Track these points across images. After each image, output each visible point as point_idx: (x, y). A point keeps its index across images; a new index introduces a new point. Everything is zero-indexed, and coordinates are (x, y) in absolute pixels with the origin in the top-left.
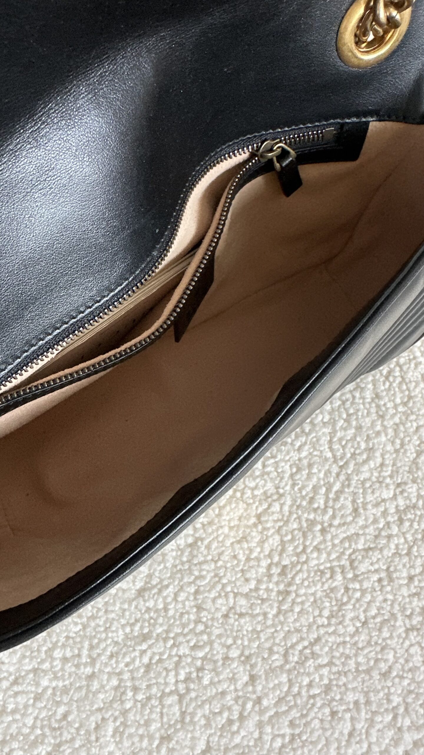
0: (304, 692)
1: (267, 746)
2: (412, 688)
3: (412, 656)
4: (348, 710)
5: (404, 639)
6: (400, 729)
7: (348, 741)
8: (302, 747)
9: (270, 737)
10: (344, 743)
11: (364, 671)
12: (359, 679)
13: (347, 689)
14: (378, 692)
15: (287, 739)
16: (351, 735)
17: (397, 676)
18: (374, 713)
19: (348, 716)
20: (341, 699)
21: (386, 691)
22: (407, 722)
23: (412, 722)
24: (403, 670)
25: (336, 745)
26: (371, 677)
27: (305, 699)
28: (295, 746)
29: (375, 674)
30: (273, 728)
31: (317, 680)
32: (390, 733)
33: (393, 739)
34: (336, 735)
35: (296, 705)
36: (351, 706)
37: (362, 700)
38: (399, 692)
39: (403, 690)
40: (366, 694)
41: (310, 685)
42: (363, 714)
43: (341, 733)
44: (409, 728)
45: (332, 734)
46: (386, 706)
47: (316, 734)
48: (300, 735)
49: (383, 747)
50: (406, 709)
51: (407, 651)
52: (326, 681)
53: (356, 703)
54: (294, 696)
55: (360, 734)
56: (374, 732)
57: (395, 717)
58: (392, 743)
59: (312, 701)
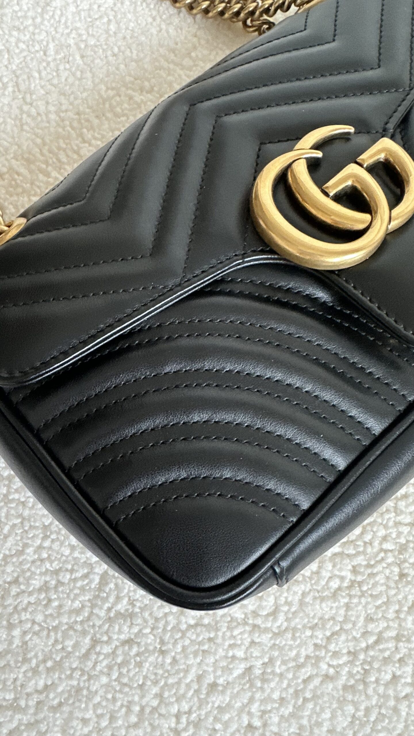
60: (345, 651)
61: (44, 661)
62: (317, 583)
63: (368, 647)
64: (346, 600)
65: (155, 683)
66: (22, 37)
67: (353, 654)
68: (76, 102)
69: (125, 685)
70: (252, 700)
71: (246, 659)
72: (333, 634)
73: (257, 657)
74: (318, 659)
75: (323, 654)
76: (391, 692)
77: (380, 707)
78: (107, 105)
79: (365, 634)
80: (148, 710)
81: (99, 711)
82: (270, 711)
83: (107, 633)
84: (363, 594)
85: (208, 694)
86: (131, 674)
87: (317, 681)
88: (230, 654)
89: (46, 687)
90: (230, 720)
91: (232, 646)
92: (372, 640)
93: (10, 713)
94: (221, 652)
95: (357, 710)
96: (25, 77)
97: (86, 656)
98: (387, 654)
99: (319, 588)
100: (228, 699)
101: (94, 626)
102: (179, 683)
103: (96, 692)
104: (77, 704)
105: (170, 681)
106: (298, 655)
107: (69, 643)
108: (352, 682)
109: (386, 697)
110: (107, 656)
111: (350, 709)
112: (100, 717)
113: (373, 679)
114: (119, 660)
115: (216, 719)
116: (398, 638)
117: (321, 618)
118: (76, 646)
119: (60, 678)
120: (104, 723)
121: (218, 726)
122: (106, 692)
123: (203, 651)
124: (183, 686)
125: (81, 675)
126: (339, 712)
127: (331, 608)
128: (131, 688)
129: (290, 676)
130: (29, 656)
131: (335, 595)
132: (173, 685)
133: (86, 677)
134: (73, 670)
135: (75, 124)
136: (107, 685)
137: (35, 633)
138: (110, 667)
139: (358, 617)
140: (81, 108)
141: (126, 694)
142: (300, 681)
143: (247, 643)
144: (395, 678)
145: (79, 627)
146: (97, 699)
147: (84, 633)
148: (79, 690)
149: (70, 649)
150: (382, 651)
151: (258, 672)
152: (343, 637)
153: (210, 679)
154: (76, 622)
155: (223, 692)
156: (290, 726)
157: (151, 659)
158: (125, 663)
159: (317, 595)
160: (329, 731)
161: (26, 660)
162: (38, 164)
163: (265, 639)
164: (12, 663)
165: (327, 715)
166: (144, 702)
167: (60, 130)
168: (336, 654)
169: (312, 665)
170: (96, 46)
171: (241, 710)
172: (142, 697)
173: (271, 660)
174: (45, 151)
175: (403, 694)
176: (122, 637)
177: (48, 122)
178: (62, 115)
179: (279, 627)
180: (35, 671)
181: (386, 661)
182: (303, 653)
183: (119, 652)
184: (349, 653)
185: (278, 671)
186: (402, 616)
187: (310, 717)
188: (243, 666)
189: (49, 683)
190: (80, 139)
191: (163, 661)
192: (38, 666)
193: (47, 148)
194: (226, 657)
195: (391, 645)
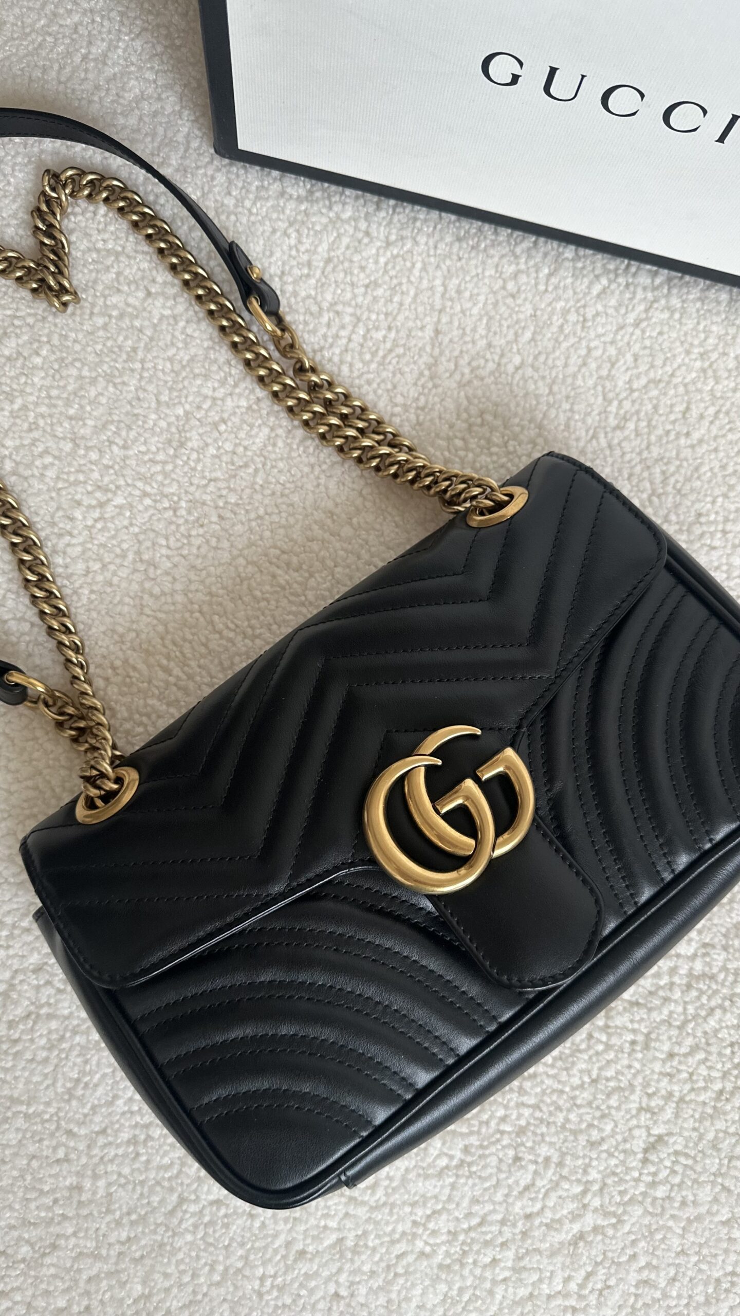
0: (493, 1124)
1: (430, 1160)
2: (618, 1171)
3: (633, 1138)
4: (536, 1162)
5: (632, 1117)
6: (585, 1206)
7: (521, 1193)
8: (468, 1178)
9: (436, 1153)
10: (515, 1193)
11: (571, 1130)
12: (562, 1136)
13: (543, 1140)
14: (578, 1158)
15: (454, 1162)
16: (527, 1188)
17: (607, 1151)
18: (563, 1177)
19: (532, 1167)
20: (532, 1148)
21: (587, 1161)
22: (596, 1202)
23: (602, 1206)
24: (616, 1149)
25: (506, 1191)
26: (576, 1140)
27: (491, 1131)
28: (460, 1172)
29: (582, 1140)
30: (444, 1144)
31: (514, 1117)
32: (572, 1206)
33: (571, 1213)
34: (510, 1181)
35: (479, 1132)
36: (540, 1160)
37: (555, 1159)
38: (602, 1168)
39: (606, 1168)
40: (563, 1155)
41: (503, 1119)
42: (550, 1172)
43: (517, 1183)
44: (596, 1210)
45: (507, 1178)
46: (579, 1176)
47: (489, 1171)
48: (470, 1164)
49: (558, 1216)
50: (601, 1190)
51: (630, 1130)
52: (523, 1122)
53: (547, 1160)
54: (481, 1123)
55: (538, 1192)
56: (553, 1196)
57: (584, 1192)
58: (570, 1216)
59: (498, 1136)
60: (445, 1230)
61: (129, 1214)
62: (422, 1160)
63: (470, 1229)
64: (451, 1180)
65: (242, 1245)
66: (148, 489)
67: (453, 1234)
68: (208, 581)
69: (211, 1244)
70: (340, 1270)
71: (339, 1229)
72: (434, 1212)
73: (350, 1230)
74: (415, 1235)
75: (420, 1231)
76: (488, 1274)
77: (475, 1288)
78: (245, 586)
79: (469, 1215)
80: (231, 1271)
81: (182, 1267)
82: (359, 1283)
83: (195, 1191)
84: (471, 1174)
85: (295, 1261)
86: (217, 1235)
87: (410, 1258)
88: (322, 1223)
89: (129, 1239)
90: (316, 1287)
91: (326, 1216)
92: (475, 1221)
93: (90, 1261)
94: (313, 1221)
95: (450, 1289)
96: (149, 544)
97: (172, 1213)
98: (488, 1237)
99: (425, 1165)
100: (315, 1268)
101: (182, 1184)
102: (266, 1247)
103: (180, 1249)
104: (160, 1259)
105: (257, 1245)
106: (394, 1231)
107: (155, 1199)
108: (448, 1261)
109: (482, 1279)
110: (193, 1214)
111: (443, 1287)
112: (183, 1272)
113: (470, 1260)
114: (207, 1219)
115: (301, 1286)
116: (503, 1222)
117: (423, 1196)
118: (162, 1201)
119: (143, 1232)
120: (186, 1279)
121: (303, 1292)
122: (190, 1250)
123: (295, 1219)
124: (270, 1250)
125: (166, 1231)
126: (431, 1289)
127: (435, 1186)
128: (216, 1248)
129: (384, 1250)
130: (113, 1207)
131: (440, 1174)
132: (259, 1249)
133: (170, 1233)
134: (158, 1225)
135: (205, 608)
136: (192, 1243)
137: (120, 1185)
138: (196, 1226)
139: (463, 1197)
140: (214, 589)
141: (211, 1254)
142: (393, 1256)
143: (341, 1215)
144: (494, 1261)
145: (166, 1184)
146: (180, 1256)
147: (171, 1190)
148: (162, 1245)
149: (155, 1204)
150: (486, 1233)
151: (350, 1243)
152: (444, 1217)
153: (299, 1246)
154: (163, 1178)
155: (311, 1260)
156: (377, 1299)
157: (239, 1222)
158: (212, 1223)
159: (421, 1172)
160: (418, 1307)
161: (108, 1211)
162: (158, 657)
163: (362, 1212)
164: (95, 1213)
165: (418, 1291)
166: (228, 1262)
167: (187, 615)
168: (434, 1233)
169: (408, 1241)
170: (237, 505)
171: (328, 1280)
172: (227, 1257)
173: (365, 1233)
174: (167, 642)
175: (501, 1277)
176: (211, 1198)
177: (174, 604)
178: (190, 595)
179: (377, 1201)
180: (118, 1223)
181: (487, 1244)
182: (400, 1228)
183: (207, 1211)
184: (449, 1232)
185: (370, 1244)
186: (511, 1200)
187: (399, 1292)
188: (333, 1237)
189: (132, 1235)
190: (210, 628)
191: (252, 1225)
192: (121, 1218)
193: (169, 637)
194: (318, 1226)
195: (495, 1228)
